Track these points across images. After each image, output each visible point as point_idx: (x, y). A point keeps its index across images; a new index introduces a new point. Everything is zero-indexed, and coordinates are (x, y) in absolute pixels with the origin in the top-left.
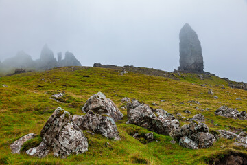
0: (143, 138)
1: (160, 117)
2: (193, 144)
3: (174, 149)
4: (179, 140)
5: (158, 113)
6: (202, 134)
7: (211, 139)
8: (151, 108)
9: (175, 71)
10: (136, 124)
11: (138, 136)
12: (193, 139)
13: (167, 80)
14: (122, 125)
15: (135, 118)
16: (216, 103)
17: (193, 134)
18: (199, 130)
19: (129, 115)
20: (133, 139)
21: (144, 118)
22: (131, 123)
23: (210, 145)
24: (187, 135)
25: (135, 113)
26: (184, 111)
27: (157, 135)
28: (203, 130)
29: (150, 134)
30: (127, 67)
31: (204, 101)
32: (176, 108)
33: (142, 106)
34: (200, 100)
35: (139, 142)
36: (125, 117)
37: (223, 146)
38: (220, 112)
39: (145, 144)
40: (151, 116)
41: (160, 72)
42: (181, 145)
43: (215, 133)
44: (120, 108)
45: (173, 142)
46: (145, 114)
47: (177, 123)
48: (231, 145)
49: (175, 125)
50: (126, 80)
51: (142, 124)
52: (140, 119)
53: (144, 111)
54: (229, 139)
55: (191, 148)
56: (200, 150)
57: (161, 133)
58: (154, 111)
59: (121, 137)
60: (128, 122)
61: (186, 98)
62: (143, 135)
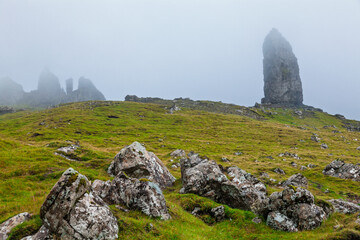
0: (206, 213)
1: (235, 180)
2: (289, 223)
3: (259, 232)
4: (266, 218)
5: (232, 174)
6: (304, 207)
7: (318, 215)
8: (220, 167)
9: (257, 106)
10: (195, 193)
11: (199, 213)
12: (290, 216)
13: (244, 120)
14: (173, 194)
15: (194, 182)
16: (325, 156)
17: (288, 206)
18: (298, 200)
19: (184, 178)
20: (192, 217)
21: (208, 183)
22: (188, 190)
23: (318, 224)
24: (280, 209)
25: (195, 174)
26: (273, 170)
27: (231, 210)
28: (305, 199)
29: (219, 208)
30: (179, 101)
31: (305, 152)
32: (261, 164)
33: (206, 163)
34: (298, 152)
35: (199, 222)
36: (179, 181)
37: (338, 226)
38: (332, 171)
39: (211, 224)
40: (220, 179)
41: (232, 108)
42: (271, 226)
43: (324, 205)
44: (169, 167)
45: (256, 220)
46: (211, 177)
47: (262, 190)
48: (352, 224)
49: (259, 193)
50: (179, 121)
51: (205, 192)
52: (203, 185)
53: (209, 172)
54: (347, 213)
55: (286, 230)
56: (301, 234)
57: (237, 207)
58: (225, 170)
59: (172, 214)
60: (182, 190)
61: (276, 149)
62: (208, 211)
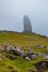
0: (11, 58)
1: (18, 50)
2: (30, 59)
3: (23, 61)
4: (24, 58)
5: (17, 48)
6: (33, 55)
7: (36, 57)
8: (14, 47)
9: (22, 32)
10: (8, 53)
11: (9, 58)
12: (30, 57)
13: (19, 35)
14: (3, 54)
15: (8, 51)
16: (37, 43)
17: (29, 55)
18: (31, 54)
19: (6, 50)
20: (7, 59)
21: (11, 51)
22: (7, 52)
23: (36, 59)
24: (27, 56)
25: (8, 49)
26: (26, 47)
27: (17, 57)
28: (33, 54)
29: (14, 56)
30: (4, 31)
32: (23, 46)
33: (11, 46)
34: (31, 42)
35: (10, 60)
36: (4, 50)
37: (40, 59)
38: (38, 47)
39: (12, 60)
40: (14, 50)
41: (17, 33)
42: (25, 60)
43: (37, 55)
44: (2, 47)
45: (22, 59)
46: (12, 49)
47: (24, 52)
48: (42, 59)
49: (23, 53)
50: (4, 36)
51: (11, 53)
52: (10, 51)
53: (12, 48)
55: (29, 61)
56: (32, 61)
57: (18, 56)
58: (15, 48)
59: (3, 59)
60: (5, 53)
61: (26, 42)
62: (11, 57)
